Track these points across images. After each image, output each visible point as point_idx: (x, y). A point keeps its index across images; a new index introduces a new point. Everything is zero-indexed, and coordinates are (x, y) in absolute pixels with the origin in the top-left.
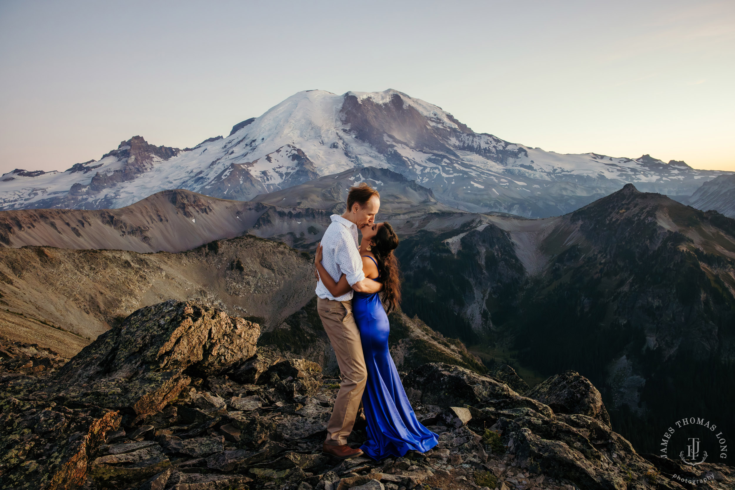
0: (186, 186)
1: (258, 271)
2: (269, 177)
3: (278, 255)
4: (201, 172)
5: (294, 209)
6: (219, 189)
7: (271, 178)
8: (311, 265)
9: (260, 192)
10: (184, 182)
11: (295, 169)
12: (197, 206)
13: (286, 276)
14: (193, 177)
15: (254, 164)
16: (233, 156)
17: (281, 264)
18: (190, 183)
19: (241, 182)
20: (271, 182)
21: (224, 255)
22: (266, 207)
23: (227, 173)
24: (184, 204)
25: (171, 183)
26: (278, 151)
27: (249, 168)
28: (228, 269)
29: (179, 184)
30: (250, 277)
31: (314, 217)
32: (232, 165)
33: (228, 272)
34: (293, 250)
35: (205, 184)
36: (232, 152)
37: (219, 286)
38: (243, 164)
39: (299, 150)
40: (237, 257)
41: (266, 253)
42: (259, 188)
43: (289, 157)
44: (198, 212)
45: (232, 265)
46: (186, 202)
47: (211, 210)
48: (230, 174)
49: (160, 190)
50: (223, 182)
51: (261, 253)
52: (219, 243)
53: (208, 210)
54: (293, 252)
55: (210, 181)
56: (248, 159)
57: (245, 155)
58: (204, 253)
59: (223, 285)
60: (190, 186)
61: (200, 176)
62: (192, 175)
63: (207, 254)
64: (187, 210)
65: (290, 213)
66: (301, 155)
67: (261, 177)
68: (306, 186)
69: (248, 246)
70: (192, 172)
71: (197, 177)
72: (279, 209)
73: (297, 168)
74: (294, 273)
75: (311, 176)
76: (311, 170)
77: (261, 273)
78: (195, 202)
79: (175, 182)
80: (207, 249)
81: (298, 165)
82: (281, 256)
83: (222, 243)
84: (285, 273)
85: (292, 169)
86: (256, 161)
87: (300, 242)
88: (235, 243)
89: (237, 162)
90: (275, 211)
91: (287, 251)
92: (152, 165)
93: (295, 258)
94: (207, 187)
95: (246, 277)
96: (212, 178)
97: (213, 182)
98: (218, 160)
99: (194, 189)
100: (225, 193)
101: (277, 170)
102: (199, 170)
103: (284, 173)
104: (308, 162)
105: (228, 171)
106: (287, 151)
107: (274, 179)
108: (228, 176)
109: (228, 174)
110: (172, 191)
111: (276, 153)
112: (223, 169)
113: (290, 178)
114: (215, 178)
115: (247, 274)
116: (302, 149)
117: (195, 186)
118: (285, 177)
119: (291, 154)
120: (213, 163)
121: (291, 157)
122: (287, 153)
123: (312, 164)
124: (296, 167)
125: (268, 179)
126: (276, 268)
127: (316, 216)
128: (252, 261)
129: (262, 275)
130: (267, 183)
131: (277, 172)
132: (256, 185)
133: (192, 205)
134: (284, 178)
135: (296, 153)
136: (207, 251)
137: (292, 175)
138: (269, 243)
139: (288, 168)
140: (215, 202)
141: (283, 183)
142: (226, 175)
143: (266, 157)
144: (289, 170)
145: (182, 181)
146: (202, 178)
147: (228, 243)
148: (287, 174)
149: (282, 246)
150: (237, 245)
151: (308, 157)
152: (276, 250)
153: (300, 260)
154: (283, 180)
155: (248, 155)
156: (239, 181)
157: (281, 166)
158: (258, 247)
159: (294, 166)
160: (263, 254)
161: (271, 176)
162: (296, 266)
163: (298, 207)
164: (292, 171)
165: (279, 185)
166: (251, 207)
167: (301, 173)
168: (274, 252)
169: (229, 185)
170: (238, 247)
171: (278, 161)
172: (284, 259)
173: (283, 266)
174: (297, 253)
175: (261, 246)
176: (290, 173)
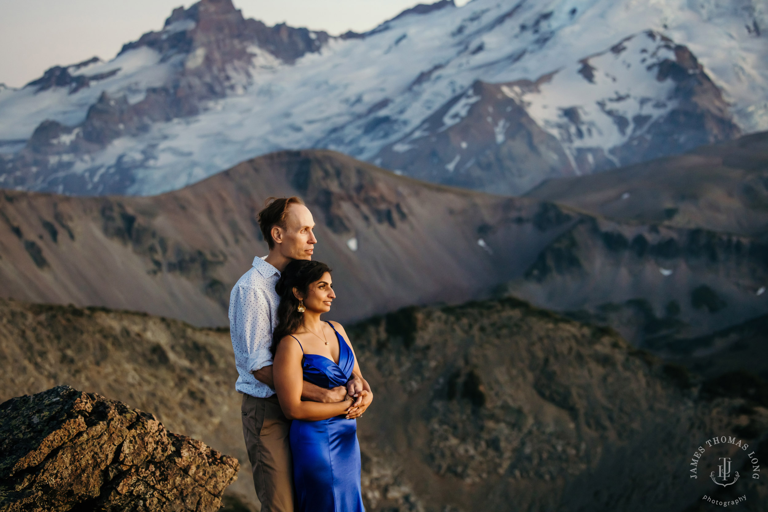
0: (339, 141)
1: (526, 409)
2: (584, 128)
3: (593, 365)
4: (384, 103)
5: (654, 229)
6: (434, 154)
7: (589, 131)
9: (553, 169)
10: (334, 130)
11: (664, 105)
12: (367, 201)
13: (612, 435)
14: (359, 116)
15: (543, 87)
16: (480, 58)
17: (599, 394)
18: (351, 132)
19: (500, 138)
20: (588, 142)
21: (432, 352)
22: (568, 218)
23: (461, 108)
24: (328, 194)
25: (298, 129)
26: (617, 49)
27: (528, 98)
28: (439, 395)
29: (319, 135)
30: (503, 425)
31: (713, 258)
32: (478, 86)
33: (439, 405)
34: (640, 354)
35: (394, 137)
36: (480, 48)
37: (410, 445)
38: (510, 85)
39: (680, 49)
40: (467, 362)
41: (556, 356)
42: (553, 157)
43: (649, 68)
44: (366, 218)
45: (451, 383)
46: (334, 186)
47: (403, 216)
48: (470, 112)
49: (265, 150)
50: (445, 136)
51: (540, 354)
52: (420, 316)
53: (395, 216)
54: (638, 362)
55: (408, 129)
56: (525, 70)
57: (516, 57)
58: (374, 342)
59: (420, 442)
60: (351, 142)
61: (383, 113)
62: (360, 109)
63: (381, 347)
64: (335, 210)
65: (640, 241)
66: (687, 63)
67: (559, 126)
68: (695, 160)
69: (504, 331)
70: (359, 100)
71: (372, 116)
72: (607, 226)
73: (672, 105)
74: (636, 425)
75: (715, 131)
76: (715, 111)
77: (536, 418)
78: (360, 188)
79: (308, 129)
80: (382, 329)
81: (675, 94)
82: (599, 370)
83: (429, 316)
84: (607, 423)
85: (658, 105)
86: (547, 78)
87: (664, 332)
88: (465, 321)
89: (490, 78)
90: (595, 229)
91: (619, 357)
92: (249, 75)
93: (643, 381)
94: (400, 148)
95: (490, 424)
96: (416, 122)
97: (417, 134)
98: (437, 67)
99: (361, 151)
100: (451, 167)
101: (610, 106)
102: (379, 97)
103: (630, 116)
104: (706, 85)
105: (463, 101)
106: (644, 51)
107: (600, 133)
108: (463, 119)
109: (463, 112)
110: (297, 154)
111: (610, 56)
112: (448, 95)
113: (649, 131)
114: (424, 122)
115: (493, 417)
116: (693, 47)
117: (365, 142)
118: (634, 130)
119: (654, 60)
120: (422, 78)
121: (656, 70)
122: (645, 55)
123: (717, 91)
124: (670, 98)
125: (580, 134)
126: (581, 405)
127: (721, 256)
128: (512, 379)
129: (539, 423)
130: (578, 143)
131: (610, 113)
132: (542, 149)
133: (350, 198)
134: (629, 130)
135: (672, 56)
136: (383, 335)
137: (656, 124)
138: (568, 327)
139: (643, 101)
140: (417, 194)
141: (626, 146)
142: (456, 116)
143: (580, 66)
144: (648, 110)
145: (329, 126)
146: (386, 120)
147: (444, 316)
148: (640, 120)
149: (606, 340)
150: (471, 326)
151: (707, 71)
152: (585, 351)
153: (659, 388)
154: (625, 139)
155: (527, 56)
156: (493, 135)
157: (623, 93)
158: (535, 338)
159: (663, 98)
160: (546, 361)
161: (592, 124)
162: (644, 405)
163: (667, 223)
164: (656, 113)
165: (613, 151)
166: (524, 214)
167: (682, 119)
168: (580, 357)
169: (464, 145)
170: (475, 331)
171: (614, 80)
172: (610, 380)
173: (604, 401)
174: (649, 364)
175: (542, 333)
176: (648, 117)
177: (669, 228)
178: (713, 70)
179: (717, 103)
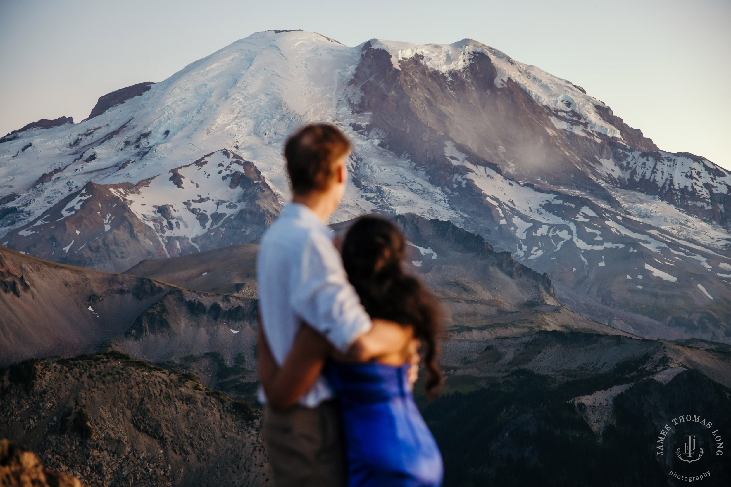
1: (125, 439)
2: (173, 222)
3: (178, 404)
4: (11, 197)
5: (226, 299)
6: (53, 239)
7: (177, 224)
8: (254, 432)
9: (149, 253)
11: (235, 207)
13: (192, 457)
15: (142, 189)
16: (92, 165)
17: (182, 426)
19: (107, 228)
20: (176, 232)
21: (47, 396)
22: (160, 290)
23: (75, 203)
26: (200, 163)
27: (129, 197)
28: (53, 430)
30: (105, 453)
32: (89, 187)
33: (52, 438)
34: (215, 394)
35: (19, 225)
36: (92, 157)
38: (115, 187)
39: (247, 165)
40: (77, 404)
41: (150, 397)
42: (148, 243)
43: (224, 178)
45: (63, 421)
47: (26, 287)
48: (82, 207)
50: (62, 225)
51: (138, 396)
52: (39, 367)
53: (19, 287)
54: (213, 400)
55: (31, 219)
56: (128, 176)
57: (121, 166)
61: (10, 205)
63: (4, 392)
65: (215, 307)
66: (253, 176)
67: (154, 220)
69: (109, 378)
71: (1, 207)
72: (190, 297)
73: (241, 206)
74: (211, 450)
77: (132, 446)
81: (243, 198)
82: (183, 407)
83: (46, 367)
84: (189, 449)
85: (230, 206)
86: (146, 182)
87: (233, 377)
88: (76, 370)
89: (100, 181)
90: (181, 299)
91: (199, 397)
93: (218, 415)
94: (24, 233)
95: (95, 453)
96: (39, 213)
97: (39, 223)
98: (56, 171)
100: (67, 249)
101: (194, 206)
103: (208, 214)
104: (267, 192)
105: (78, 198)
106: (220, 165)
107: (186, 226)
108: (77, 212)
109: (78, 207)
111: (194, 167)
112: (66, 192)
113: (223, 226)
114: (44, 213)
115: (97, 447)
116: (257, 164)
118: (212, 224)
119: (228, 172)
120: (44, 178)
121: (229, 179)
122: (221, 168)
124: (239, 201)
125: (170, 226)
126: (168, 435)
128: (114, 415)
129: (134, 450)
130: (168, 233)
131: (193, 211)
132: (141, 237)
134: (208, 225)
135: (241, 170)
136: (7, 383)
137: (229, 220)
138: (159, 374)
139: (219, 203)
140: (38, 270)
141: (206, 236)
142: (71, 209)
143: (171, 174)
144: (222, 209)
146: (13, 210)
147: (59, 367)
148: (216, 217)
149: (189, 384)
150: (81, 374)
151: (267, 181)
152: (173, 393)
153: (229, 421)
154: (205, 231)
155: (130, 165)
156: (102, 225)
157: (203, 197)
158: (133, 383)
159: (234, 201)
160: (142, 400)
161: (180, 219)
162: (218, 434)
163: (235, 295)
164: (229, 212)
165: (195, 240)
166: (125, 287)
167: (248, 216)
168: (168, 397)
169: (78, 232)
170: (85, 378)
171: (197, 186)
172: (192, 414)
173: (187, 432)
174: (222, 402)
175: (139, 379)
176: (222, 215)
177: (237, 298)
178: (271, 181)
179: (274, 206)
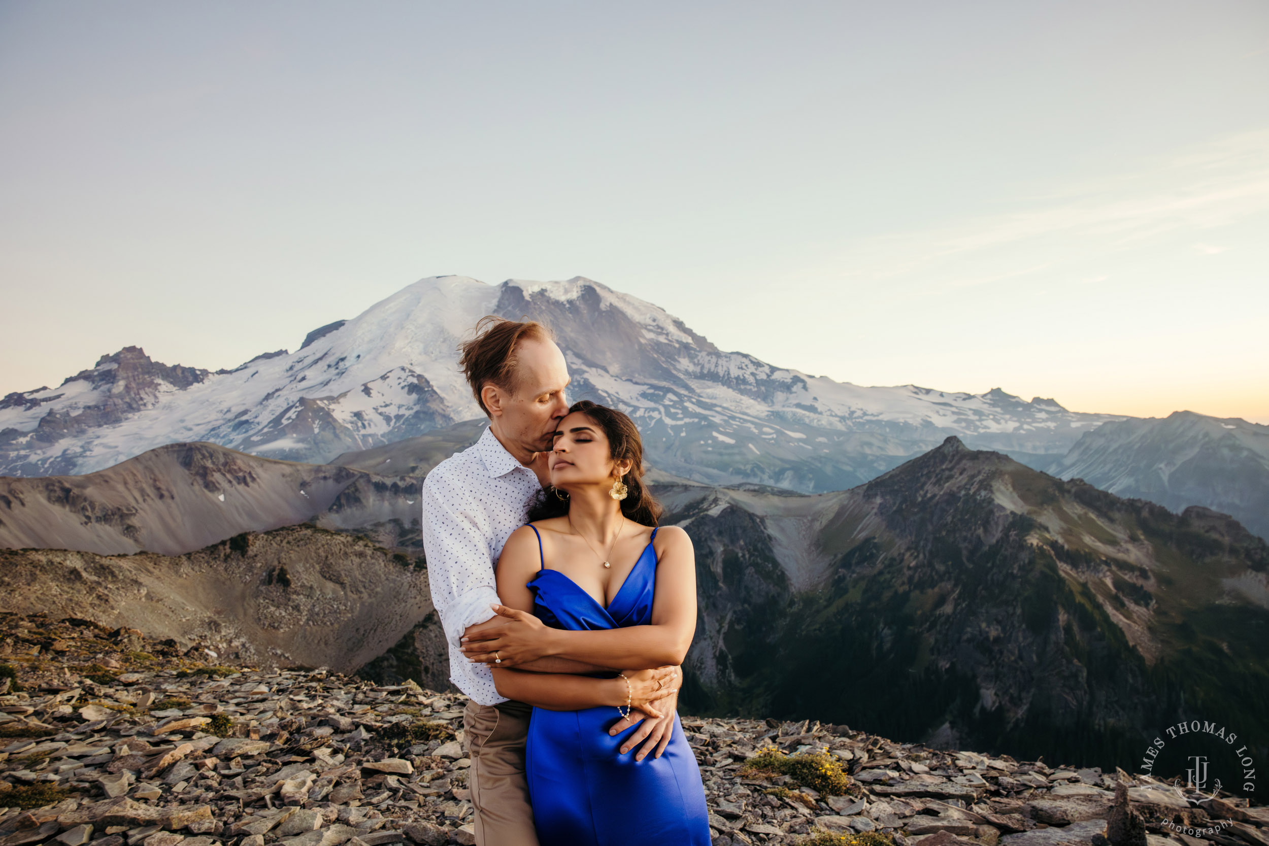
0: (217, 436)
1: (315, 586)
2: (366, 423)
3: (354, 558)
4: (245, 412)
5: (402, 479)
7: (369, 425)
8: (409, 575)
9: (349, 448)
10: (213, 429)
11: (412, 409)
12: (229, 471)
13: (365, 596)
14: (229, 421)
15: (341, 400)
16: (304, 384)
17: (357, 573)
18: (225, 430)
19: (316, 431)
20: (368, 431)
21: (257, 559)
22: (353, 475)
23: (292, 414)
24: (205, 468)
25: (190, 429)
26: (384, 378)
27: (332, 407)
28: (263, 583)
29: (203, 433)
30: (302, 596)
32: (302, 401)
33: (262, 588)
35: (251, 432)
36: (304, 379)
37: (245, 614)
38: (321, 399)
39: (420, 377)
40: (279, 563)
41: (332, 554)
42: (348, 440)
43: (403, 388)
44: (230, 482)
45: (270, 575)
46: (209, 464)
47: (254, 479)
48: (297, 416)
49: (168, 442)
50: (283, 430)
51: (323, 554)
52: (251, 538)
53: (248, 479)
55: (260, 427)
56: (331, 391)
57: (326, 383)
58: (222, 555)
60: (224, 437)
61: (244, 418)
62: (229, 416)
63: (227, 557)
64: (210, 478)
65: (395, 485)
66: (424, 385)
67: (352, 423)
68: (429, 438)
69: (302, 542)
70: (229, 411)
71: (237, 420)
72: (376, 479)
73: (416, 408)
74: (379, 589)
75: (441, 422)
76: (440, 411)
77: (321, 590)
78: (225, 464)
79: (196, 429)
80: (227, 547)
81: (418, 401)
82: (357, 560)
83: (256, 537)
84: (363, 590)
85: (409, 409)
86: (344, 395)
87: (410, 536)
88: (278, 538)
89: (309, 396)
90: (369, 481)
92: (156, 397)
93: (382, 564)
94: (255, 439)
95: (294, 597)
96: (265, 423)
97: (266, 430)
98: (277, 390)
99: (230, 441)
101: (381, 410)
102: (242, 409)
103: (392, 415)
104: (435, 396)
105: (294, 410)
106: (399, 378)
107: (376, 425)
108: (293, 419)
109: (293, 416)
110: (185, 445)
111: (380, 381)
112: (285, 406)
113: (403, 423)
114: (269, 423)
115: (295, 592)
116: (427, 376)
117: (232, 436)
118: (395, 423)
119: (406, 383)
120: (268, 397)
121: (406, 389)
122: (400, 381)
123: (442, 400)
124: (415, 405)
125: (364, 426)
126: (347, 581)
128: (307, 569)
129: (323, 594)
130: (363, 432)
131: (381, 414)
132: (342, 436)
133: (219, 470)
134: (392, 423)
135: (415, 381)
136: (228, 551)
137: (406, 420)
138: (339, 537)
139: (400, 407)
140: (262, 466)
141: (391, 432)
142: (289, 418)
143: (363, 388)
144: (402, 411)
145: (210, 427)
146: (247, 422)
147: (266, 537)
148: (398, 417)
149: (361, 543)
150: (282, 541)
152: (349, 550)
153: (391, 567)
154: (391, 428)
155: (332, 382)
156: (312, 429)
157: (388, 403)
158: (320, 545)
159: (411, 404)
160: (327, 557)
161: (371, 420)
163: (411, 475)
164: (408, 413)
165: (383, 436)
166: (327, 474)
167: (422, 415)
168: (346, 553)
169: (295, 435)
170: (284, 543)
171: (383, 395)
172: (363, 565)
173: (360, 577)
175: (324, 542)
176: (403, 415)
177: (411, 478)
178: (438, 388)
179: (441, 406)
